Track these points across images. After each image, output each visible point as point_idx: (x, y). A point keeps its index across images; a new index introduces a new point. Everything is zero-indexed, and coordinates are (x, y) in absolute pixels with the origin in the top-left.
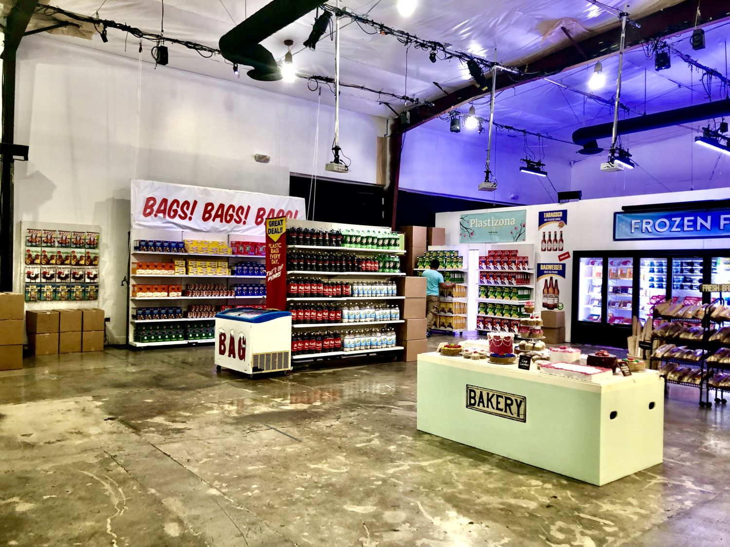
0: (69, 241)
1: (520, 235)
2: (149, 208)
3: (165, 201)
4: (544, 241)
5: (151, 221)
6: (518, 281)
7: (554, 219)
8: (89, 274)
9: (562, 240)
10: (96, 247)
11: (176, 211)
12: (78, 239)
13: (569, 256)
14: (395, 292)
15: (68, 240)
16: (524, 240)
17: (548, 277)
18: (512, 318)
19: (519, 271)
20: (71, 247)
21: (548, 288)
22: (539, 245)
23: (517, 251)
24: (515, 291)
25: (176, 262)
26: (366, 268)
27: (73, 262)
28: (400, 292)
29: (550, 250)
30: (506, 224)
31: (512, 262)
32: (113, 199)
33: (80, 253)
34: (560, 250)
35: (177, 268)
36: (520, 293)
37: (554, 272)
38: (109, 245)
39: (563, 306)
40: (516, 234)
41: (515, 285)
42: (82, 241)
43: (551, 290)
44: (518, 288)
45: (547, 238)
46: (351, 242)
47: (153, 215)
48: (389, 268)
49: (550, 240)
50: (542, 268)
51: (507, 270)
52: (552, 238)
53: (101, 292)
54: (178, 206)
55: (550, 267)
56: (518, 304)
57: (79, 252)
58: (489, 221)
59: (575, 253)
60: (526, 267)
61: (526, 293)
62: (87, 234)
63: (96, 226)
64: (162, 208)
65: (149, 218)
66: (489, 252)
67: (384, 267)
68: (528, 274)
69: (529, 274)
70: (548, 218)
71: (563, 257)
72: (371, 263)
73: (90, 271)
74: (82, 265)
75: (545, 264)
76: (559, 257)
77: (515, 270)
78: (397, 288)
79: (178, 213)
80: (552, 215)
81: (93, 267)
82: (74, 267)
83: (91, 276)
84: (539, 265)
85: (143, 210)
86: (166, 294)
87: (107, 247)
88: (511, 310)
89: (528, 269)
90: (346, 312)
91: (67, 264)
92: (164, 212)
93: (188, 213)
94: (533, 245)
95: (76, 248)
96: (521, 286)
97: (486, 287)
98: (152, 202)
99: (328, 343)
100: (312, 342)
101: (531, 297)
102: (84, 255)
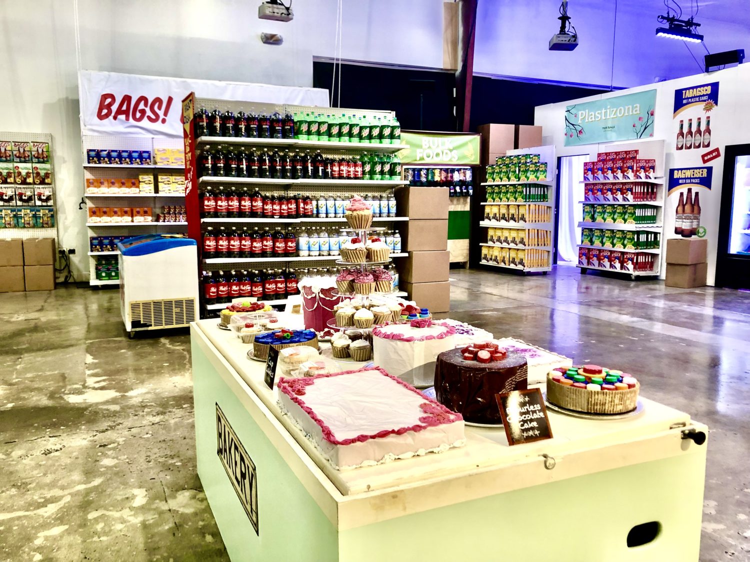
0: (11, 153)
1: (645, 128)
2: (105, 108)
3: (127, 98)
4: (681, 134)
5: (109, 124)
6: (636, 196)
7: (698, 99)
8: (40, 195)
9: (708, 131)
10: (47, 161)
11: (143, 112)
12: (22, 150)
13: (718, 155)
14: (393, 210)
15: (8, 153)
16: (651, 135)
17: (684, 189)
18: (626, 250)
19: (640, 180)
20: (13, 161)
21: (684, 206)
22: (672, 140)
23: (637, 152)
24: (630, 210)
25: (140, 177)
26: (339, 174)
27: (18, 180)
28: (402, 209)
29: (690, 147)
30: (626, 114)
31: (628, 168)
32: (67, 99)
33: (26, 168)
34: (705, 146)
35: (142, 185)
36: (638, 212)
37: (693, 181)
38: (66, 159)
39: (705, 232)
40: (640, 128)
41: (632, 202)
42: (27, 154)
43: (687, 208)
44: (635, 206)
45: (685, 130)
46: (309, 133)
47: (111, 117)
48: (382, 173)
49: (690, 132)
50: (676, 175)
51: (621, 180)
52: (694, 129)
53: (61, 217)
54: (146, 105)
55: (688, 174)
56: (634, 229)
57: (24, 168)
58: (604, 111)
59: (728, 148)
60: (652, 175)
61: (649, 212)
62: (32, 144)
63: (46, 135)
64: (124, 108)
65: (106, 121)
66: (599, 155)
67: (372, 173)
68: (654, 185)
69: (656, 185)
70: (688, 98)
71: (709, 157)
72: (348, 165)
73: (42, 191)
74: (30, 184)
75: (682, 169)
76: (703, 156)
77: (632, 179)
78: (398, 205)
79: (147, 115)
80: (696, 92)
81: (46, 186)
82: (18, 186)
83: (43, 198)
84: (672, 171)
85: (97, 111)
86: (130, 218)
87: (65, 162)
88: (624, 238)
89: (655, 178)
90: (303, 240)
91: (11, 183)
92: (126, 113)
93: (161, 113)
94: (664, 141)
95: (21, 162)
96: (639, 203)
97: (593, 206)
98: (109, 100)
99: (273, 286)
100: (244, 285)
101: (658, 218)
102: (31, 171)
